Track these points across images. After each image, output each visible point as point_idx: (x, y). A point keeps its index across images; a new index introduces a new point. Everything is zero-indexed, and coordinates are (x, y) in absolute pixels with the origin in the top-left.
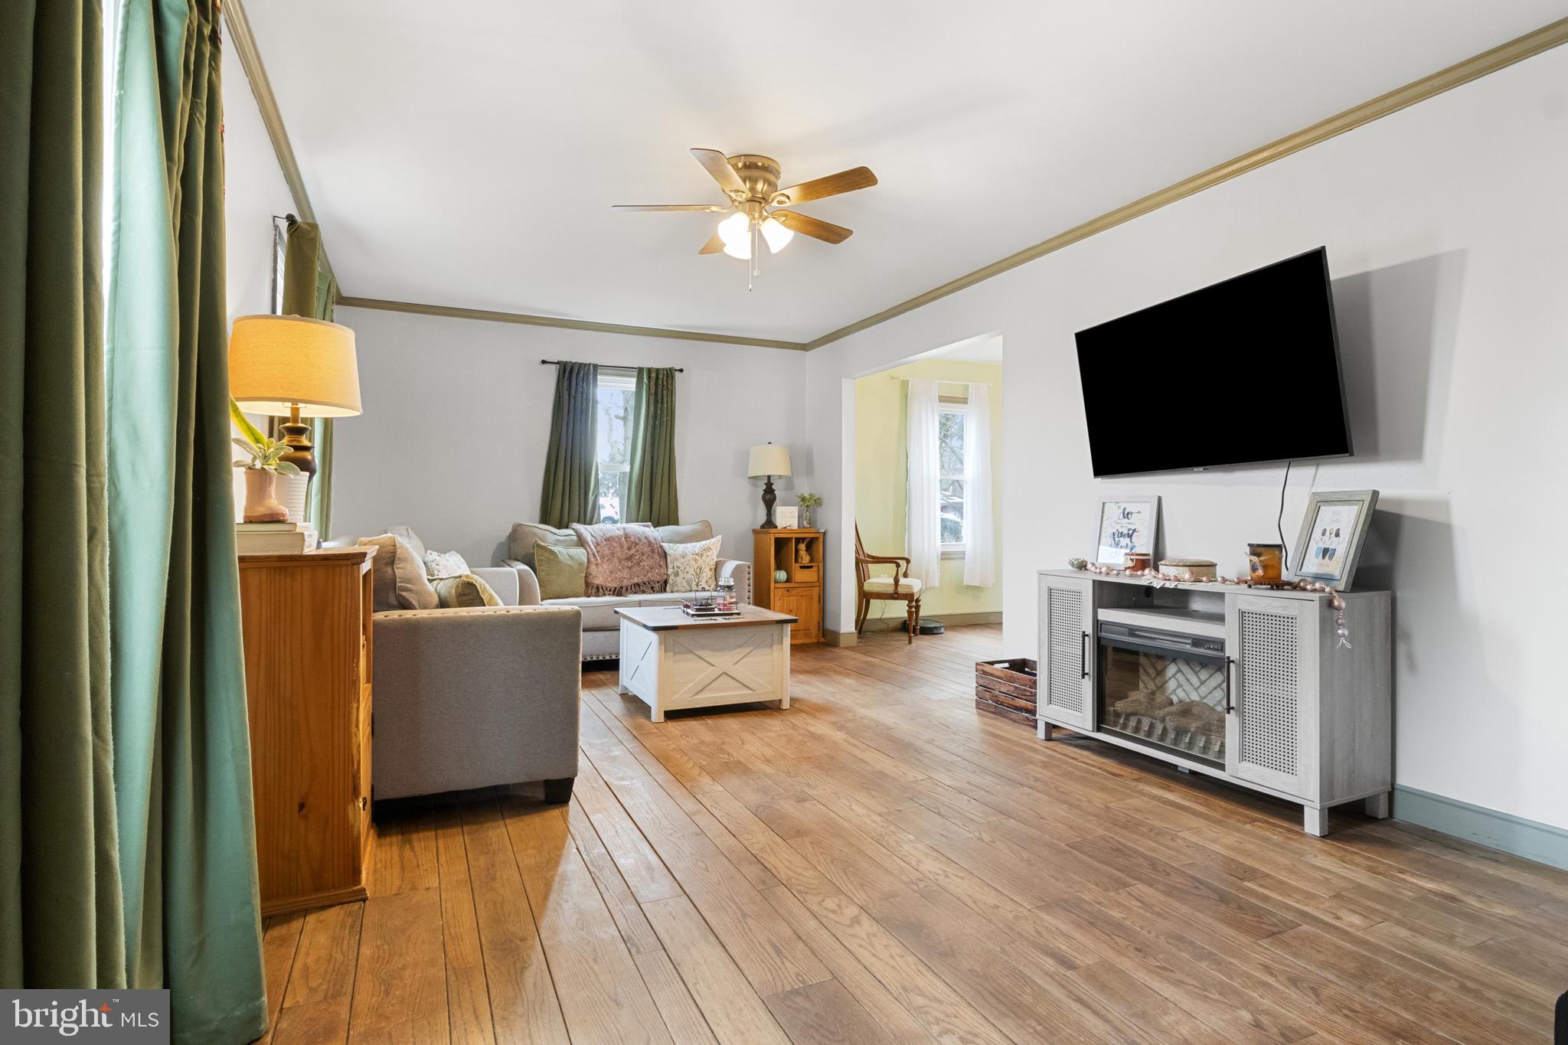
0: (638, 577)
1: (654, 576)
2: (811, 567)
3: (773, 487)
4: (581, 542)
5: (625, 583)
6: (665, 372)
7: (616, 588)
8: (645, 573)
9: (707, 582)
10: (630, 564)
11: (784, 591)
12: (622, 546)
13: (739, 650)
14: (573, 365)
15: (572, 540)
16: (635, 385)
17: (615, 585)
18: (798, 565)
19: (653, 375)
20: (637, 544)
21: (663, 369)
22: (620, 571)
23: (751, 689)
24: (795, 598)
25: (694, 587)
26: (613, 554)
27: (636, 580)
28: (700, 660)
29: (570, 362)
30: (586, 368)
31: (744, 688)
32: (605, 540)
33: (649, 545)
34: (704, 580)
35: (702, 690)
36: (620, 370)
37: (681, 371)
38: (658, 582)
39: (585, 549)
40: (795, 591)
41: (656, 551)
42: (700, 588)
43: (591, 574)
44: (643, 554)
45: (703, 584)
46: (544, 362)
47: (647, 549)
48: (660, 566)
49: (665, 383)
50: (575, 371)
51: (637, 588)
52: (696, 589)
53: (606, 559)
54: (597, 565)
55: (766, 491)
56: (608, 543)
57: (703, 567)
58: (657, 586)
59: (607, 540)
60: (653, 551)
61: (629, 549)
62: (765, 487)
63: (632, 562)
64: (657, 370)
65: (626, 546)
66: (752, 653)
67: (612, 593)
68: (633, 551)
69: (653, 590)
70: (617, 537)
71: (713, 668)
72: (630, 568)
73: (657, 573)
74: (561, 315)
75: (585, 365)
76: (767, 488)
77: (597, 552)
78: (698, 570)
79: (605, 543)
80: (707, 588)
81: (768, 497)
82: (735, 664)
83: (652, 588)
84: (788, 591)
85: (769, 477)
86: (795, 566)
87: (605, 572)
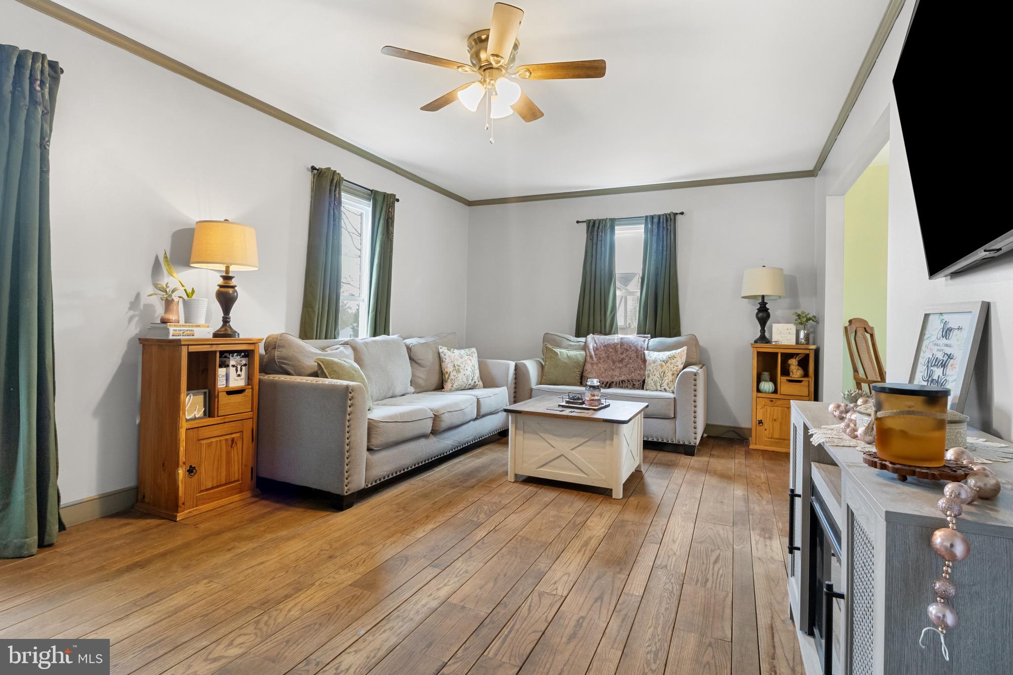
0: (625, 375)
1: (635, 376)
2: (800, 381)
3: (767, 306)
4: (585, 347)
5: (616, 379)
6: (665, 217)
7: (608, 382)
8: (630, 373)
9: (668, 384)
10: (621, 365)
11: (767, 401)
12: (616, 352)
13: (574, 439)
14: (595, 221)
15: (579, 345)
16: (643, 230)
17: (607, 380)
18: (785, 378)
19: (656, 220)
20: (627, 350)
21: (663, 215)
22: (613, 370)
23: (585, 474)
24: (780, 408)
25: (659, 388)
26: (608, 357)
27: (623, 378)
28: (544, 441)
29: (593, 219)
30: (604, 222)
31: (580, 471)
32: (604, 346)
33: (636, 353)
34: (666, 382)
35: (544, 465)
36: (631, 220)
37: (682, 213)
38: (639, 381)
39: (586, 352)
40: (779, 402)
41: (640, 357)
42: (663, 388)
43: (587, 370)
44: (630, 359)
45: (665, 386)
46: (578, 222)
47: (633, 355)
48: (641, 368)
49: (665, 226)
50: (597, 225)
51: (621, 384)
52: (660, 389)
53: (602, 360)
54: (592, 364)
55: (760, 310)
56: (605, 348)
57: (667, 371)
58: (637, 384)
59: (605, 346)
60: (637, 356)
61: (622, 354)
62: (759, 306)
63: (623, 364)
64: (659, 216)
65: (620, 351)
66: (587, 444)
67: (603, 385)
68: (624, 356)
69: (634, 387)
70: (613, 344)
71: (554, 449)
72: (620, 368)
73: (639, 374)
74: (587, 187)
75: (603, 220)
76: (761, 307)
77: (595, 355)
78: (662, 374)
79: (603, 348)
80: (667, 389)
81: (760, 315)
82: (572, 450)
83: (634, 385)
84: (772, 401)
85: (763, 297)
86: (781, 379)
87: (600, 369)
